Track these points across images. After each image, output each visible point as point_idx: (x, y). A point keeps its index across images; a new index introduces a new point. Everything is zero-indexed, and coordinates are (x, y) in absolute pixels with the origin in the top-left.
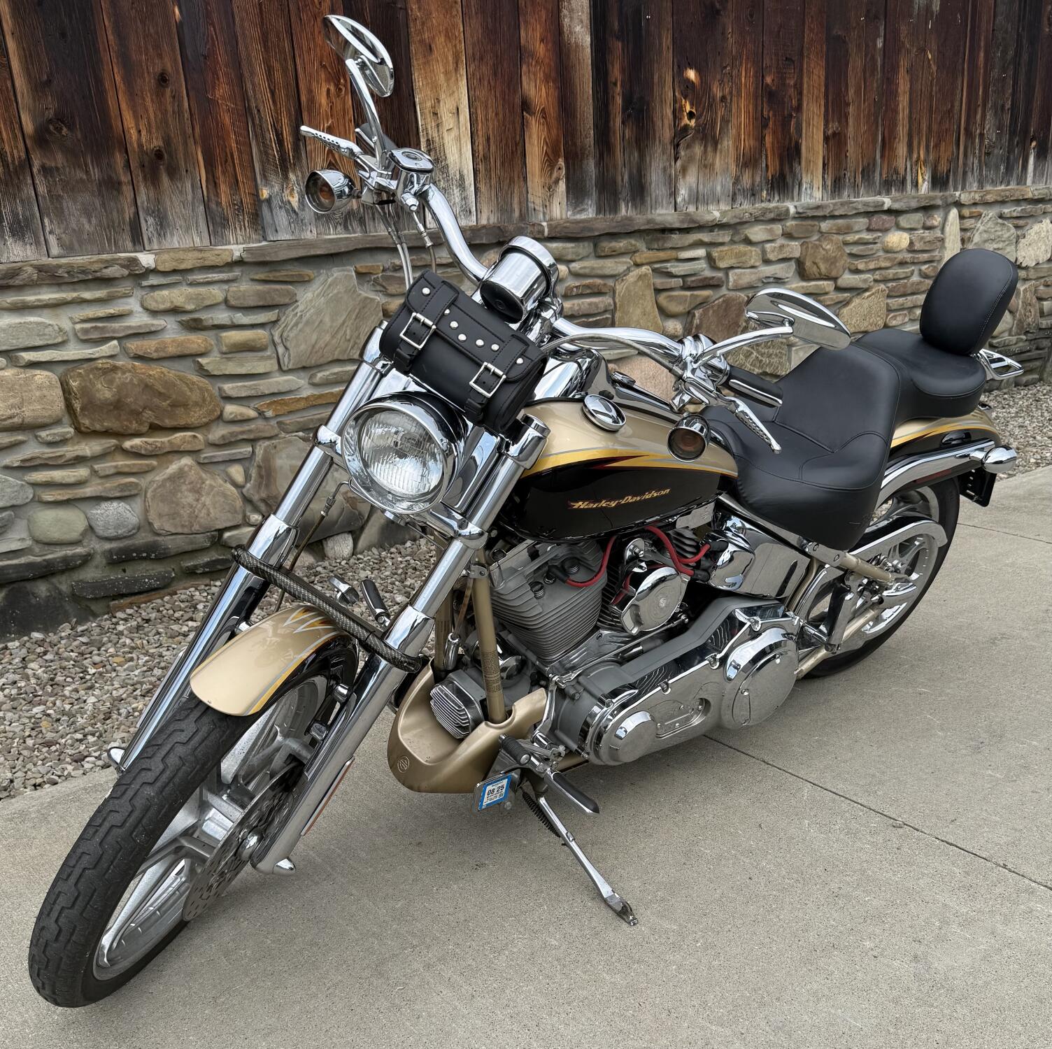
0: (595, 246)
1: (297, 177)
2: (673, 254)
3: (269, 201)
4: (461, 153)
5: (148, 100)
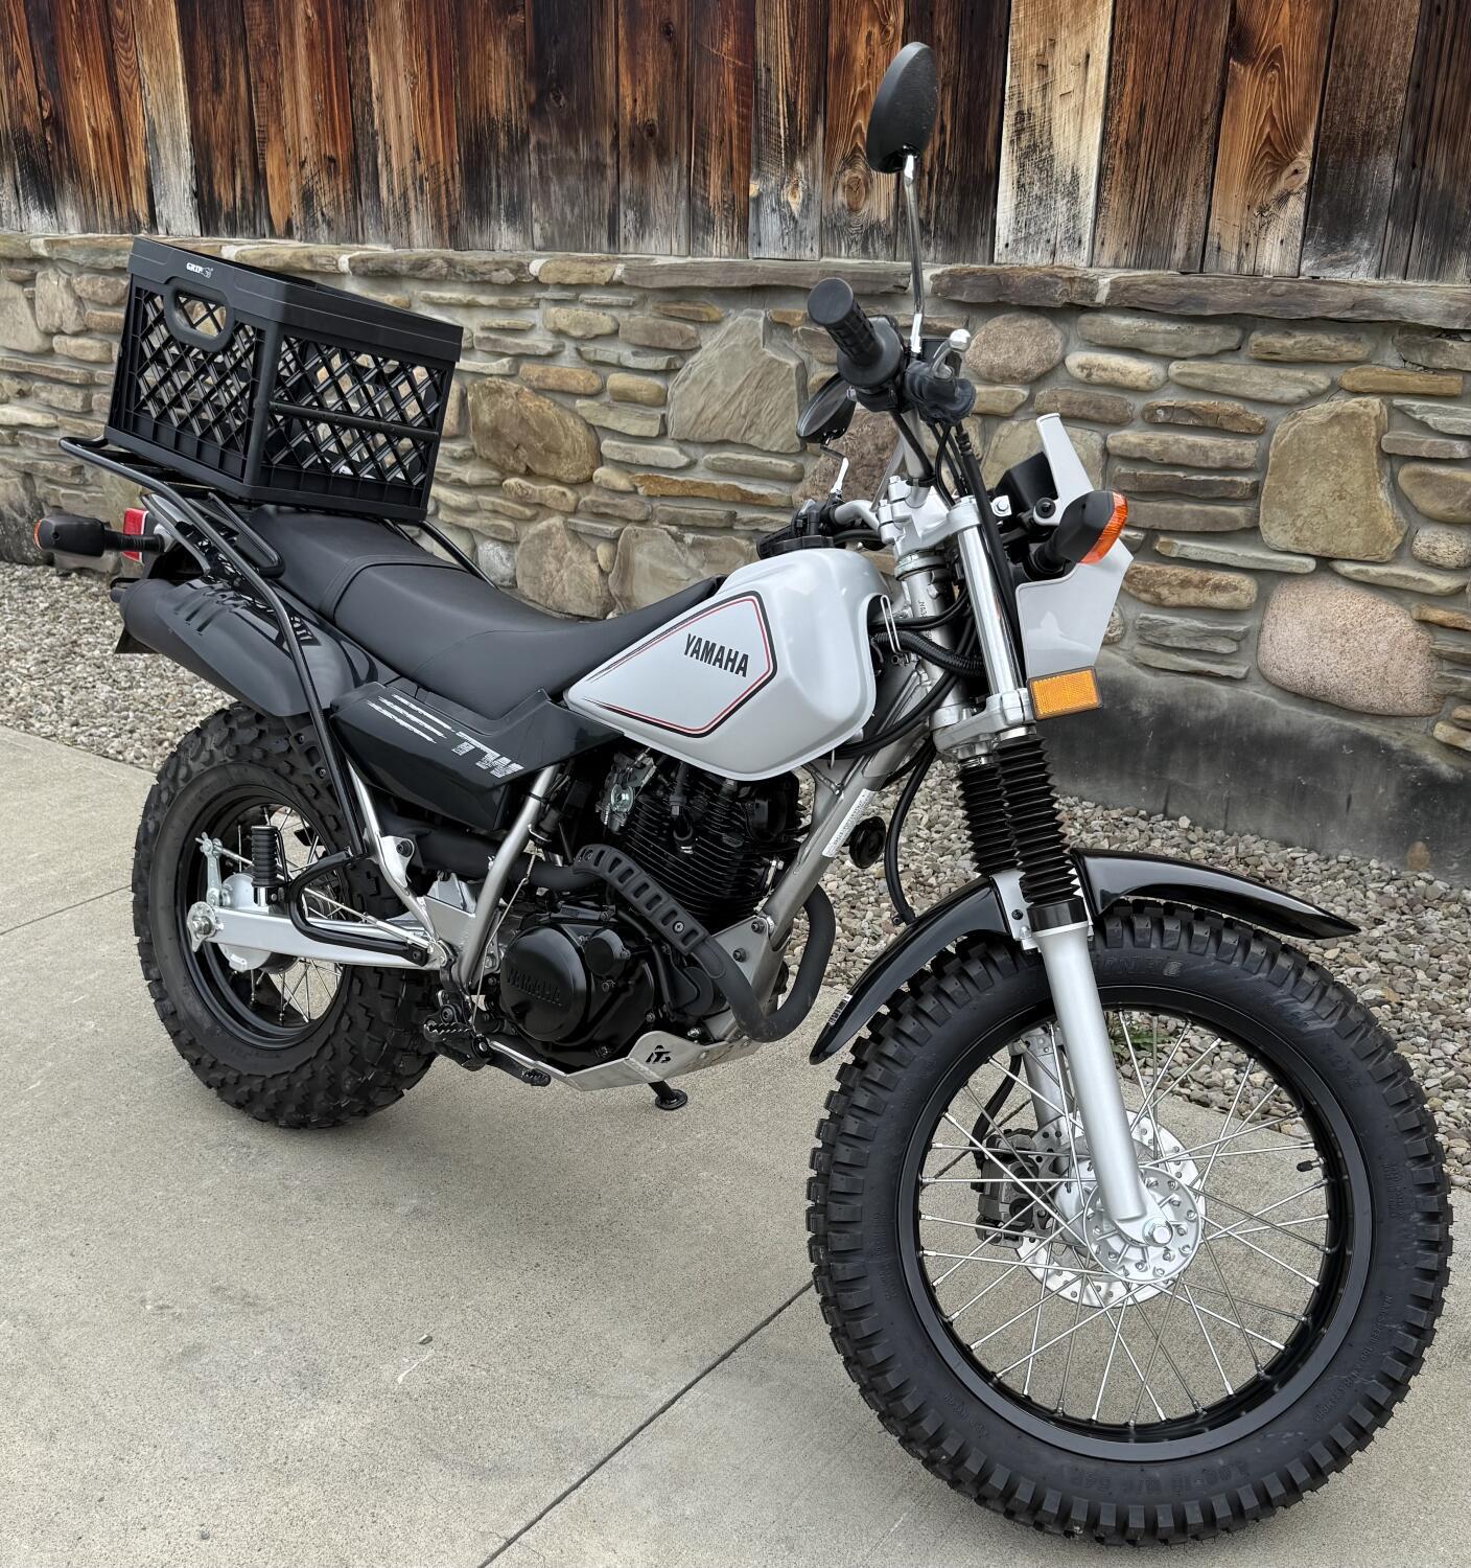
0: (1247, 338)
1: (806, 167)
3: (758, 200)
4: (1080, 136)
5: (650, 58)
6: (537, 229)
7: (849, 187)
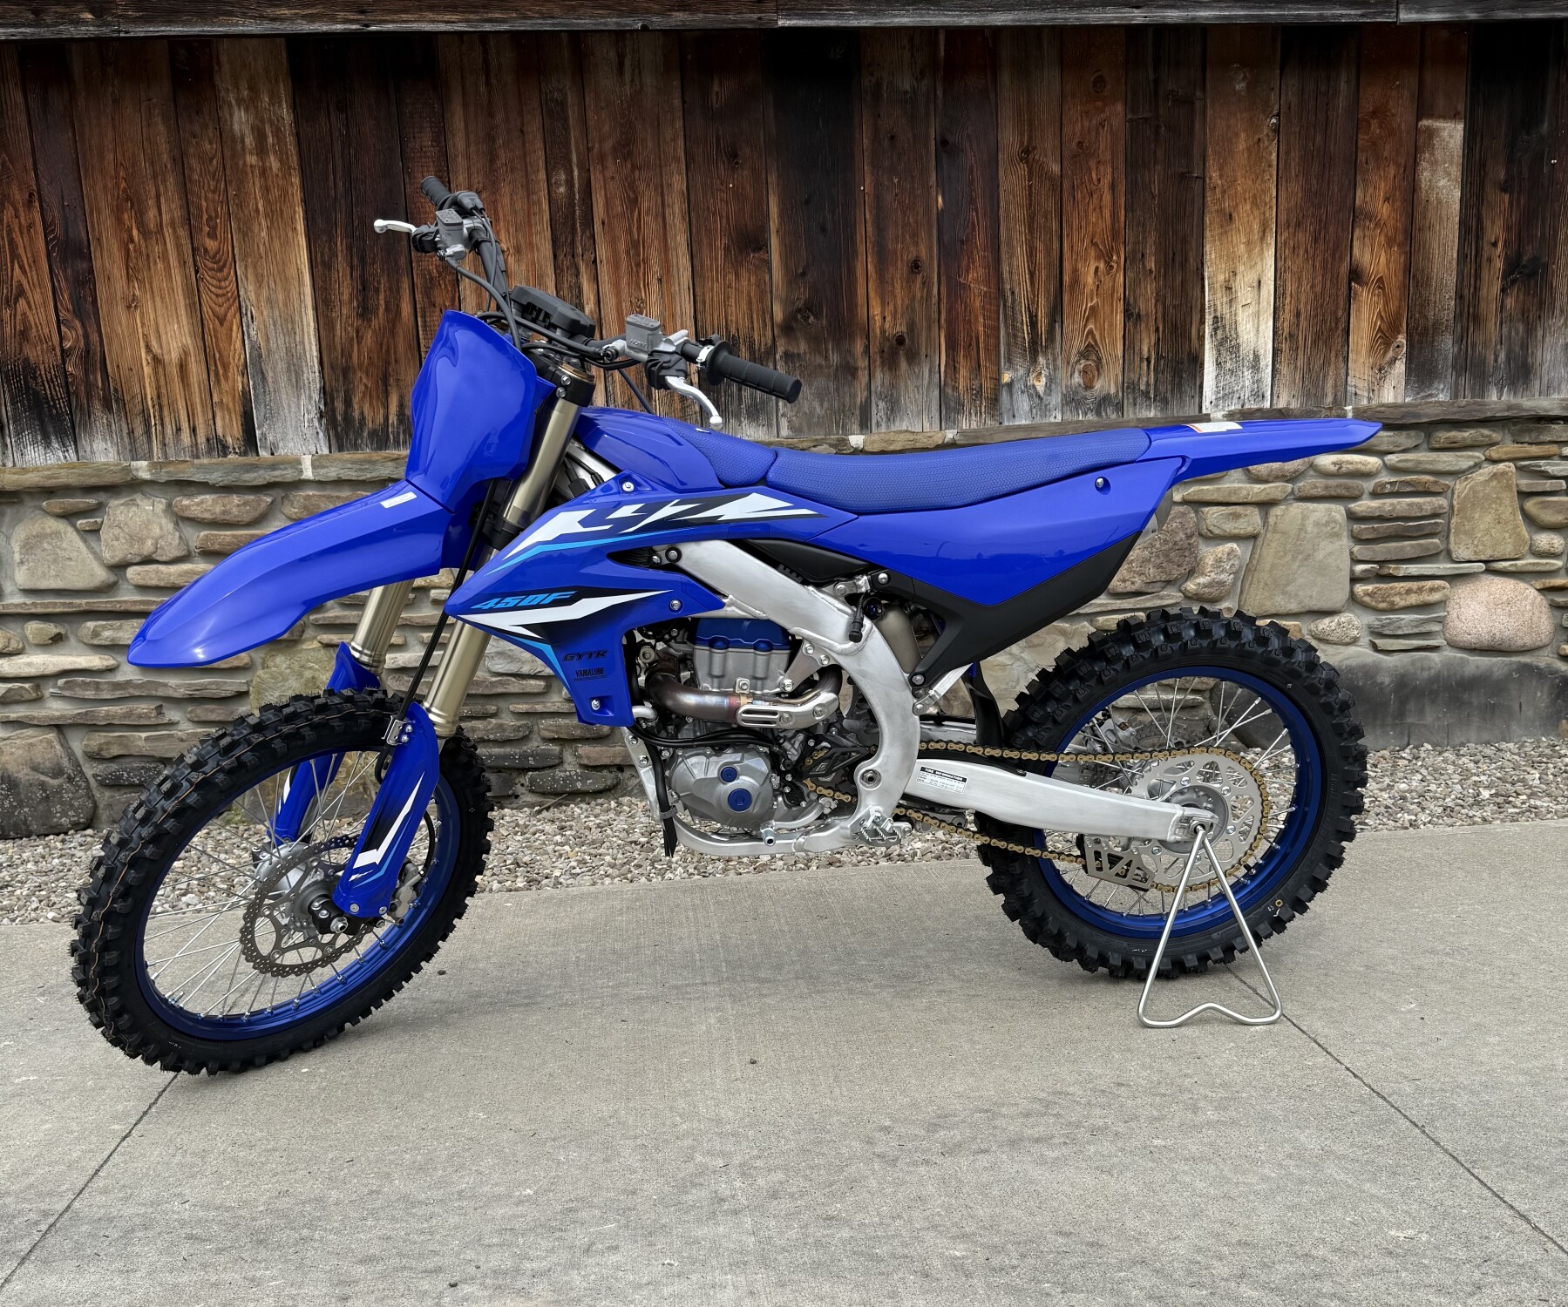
0: (1428, 436)
1: (1048, 360)
2: (1554, 449)
3: (1010, 385)
4: (1258, 332)
5: (898, 286)
6: (784, 423)
7: (1084, 372)
